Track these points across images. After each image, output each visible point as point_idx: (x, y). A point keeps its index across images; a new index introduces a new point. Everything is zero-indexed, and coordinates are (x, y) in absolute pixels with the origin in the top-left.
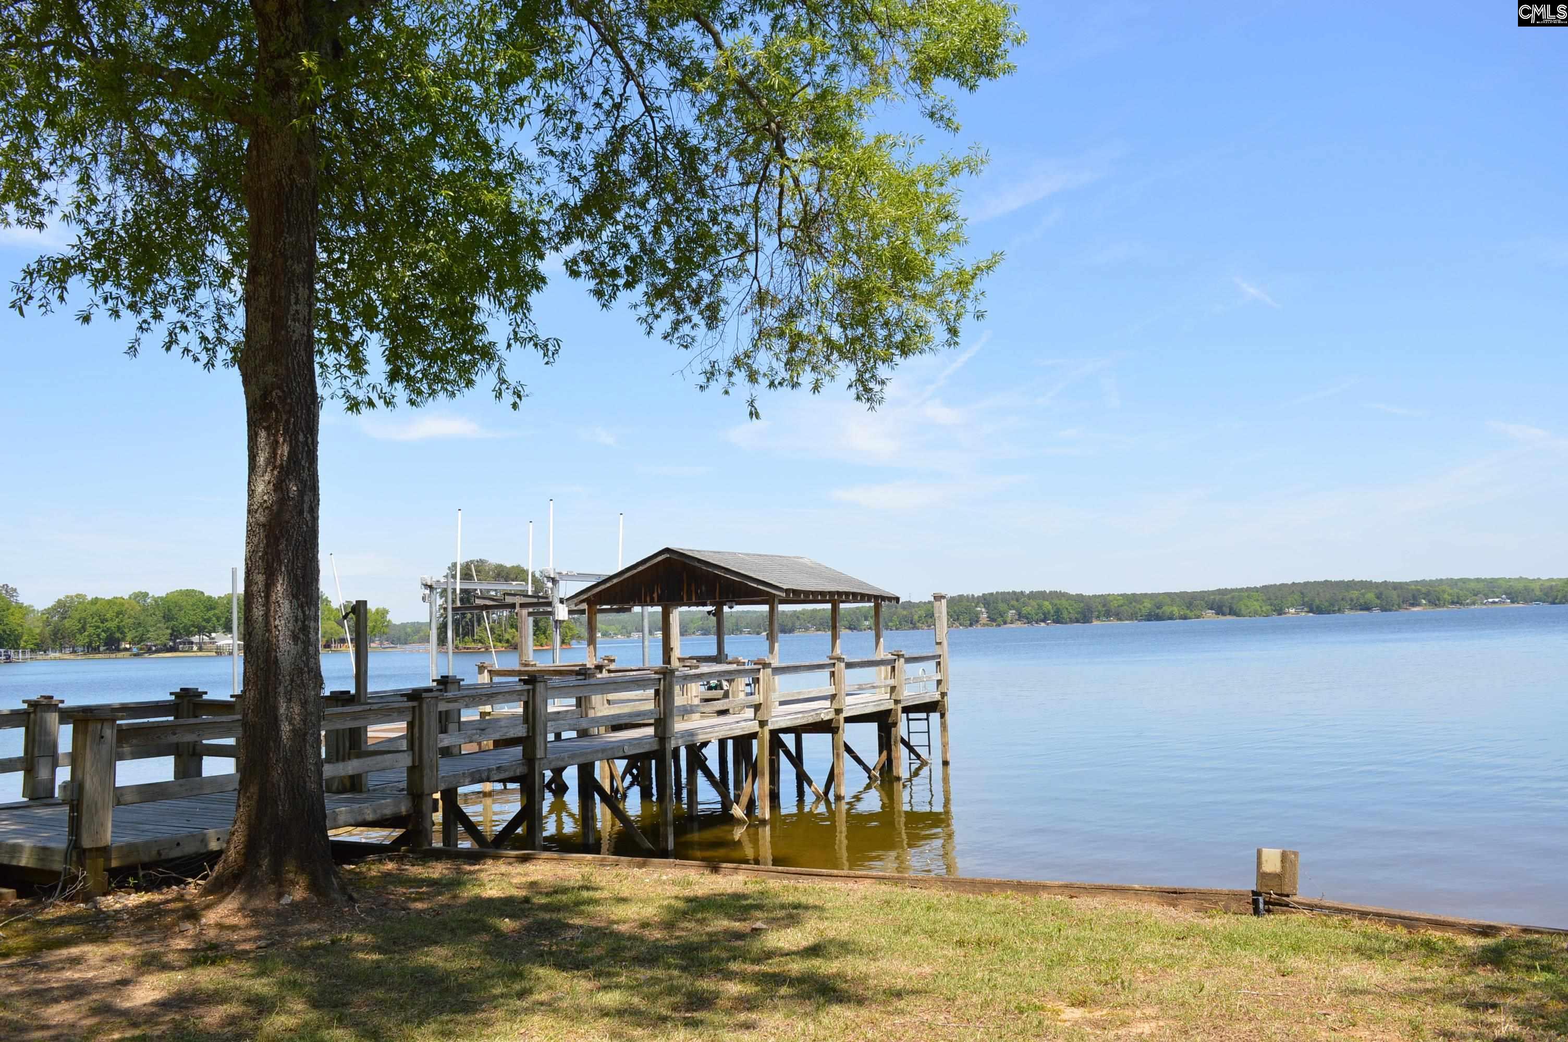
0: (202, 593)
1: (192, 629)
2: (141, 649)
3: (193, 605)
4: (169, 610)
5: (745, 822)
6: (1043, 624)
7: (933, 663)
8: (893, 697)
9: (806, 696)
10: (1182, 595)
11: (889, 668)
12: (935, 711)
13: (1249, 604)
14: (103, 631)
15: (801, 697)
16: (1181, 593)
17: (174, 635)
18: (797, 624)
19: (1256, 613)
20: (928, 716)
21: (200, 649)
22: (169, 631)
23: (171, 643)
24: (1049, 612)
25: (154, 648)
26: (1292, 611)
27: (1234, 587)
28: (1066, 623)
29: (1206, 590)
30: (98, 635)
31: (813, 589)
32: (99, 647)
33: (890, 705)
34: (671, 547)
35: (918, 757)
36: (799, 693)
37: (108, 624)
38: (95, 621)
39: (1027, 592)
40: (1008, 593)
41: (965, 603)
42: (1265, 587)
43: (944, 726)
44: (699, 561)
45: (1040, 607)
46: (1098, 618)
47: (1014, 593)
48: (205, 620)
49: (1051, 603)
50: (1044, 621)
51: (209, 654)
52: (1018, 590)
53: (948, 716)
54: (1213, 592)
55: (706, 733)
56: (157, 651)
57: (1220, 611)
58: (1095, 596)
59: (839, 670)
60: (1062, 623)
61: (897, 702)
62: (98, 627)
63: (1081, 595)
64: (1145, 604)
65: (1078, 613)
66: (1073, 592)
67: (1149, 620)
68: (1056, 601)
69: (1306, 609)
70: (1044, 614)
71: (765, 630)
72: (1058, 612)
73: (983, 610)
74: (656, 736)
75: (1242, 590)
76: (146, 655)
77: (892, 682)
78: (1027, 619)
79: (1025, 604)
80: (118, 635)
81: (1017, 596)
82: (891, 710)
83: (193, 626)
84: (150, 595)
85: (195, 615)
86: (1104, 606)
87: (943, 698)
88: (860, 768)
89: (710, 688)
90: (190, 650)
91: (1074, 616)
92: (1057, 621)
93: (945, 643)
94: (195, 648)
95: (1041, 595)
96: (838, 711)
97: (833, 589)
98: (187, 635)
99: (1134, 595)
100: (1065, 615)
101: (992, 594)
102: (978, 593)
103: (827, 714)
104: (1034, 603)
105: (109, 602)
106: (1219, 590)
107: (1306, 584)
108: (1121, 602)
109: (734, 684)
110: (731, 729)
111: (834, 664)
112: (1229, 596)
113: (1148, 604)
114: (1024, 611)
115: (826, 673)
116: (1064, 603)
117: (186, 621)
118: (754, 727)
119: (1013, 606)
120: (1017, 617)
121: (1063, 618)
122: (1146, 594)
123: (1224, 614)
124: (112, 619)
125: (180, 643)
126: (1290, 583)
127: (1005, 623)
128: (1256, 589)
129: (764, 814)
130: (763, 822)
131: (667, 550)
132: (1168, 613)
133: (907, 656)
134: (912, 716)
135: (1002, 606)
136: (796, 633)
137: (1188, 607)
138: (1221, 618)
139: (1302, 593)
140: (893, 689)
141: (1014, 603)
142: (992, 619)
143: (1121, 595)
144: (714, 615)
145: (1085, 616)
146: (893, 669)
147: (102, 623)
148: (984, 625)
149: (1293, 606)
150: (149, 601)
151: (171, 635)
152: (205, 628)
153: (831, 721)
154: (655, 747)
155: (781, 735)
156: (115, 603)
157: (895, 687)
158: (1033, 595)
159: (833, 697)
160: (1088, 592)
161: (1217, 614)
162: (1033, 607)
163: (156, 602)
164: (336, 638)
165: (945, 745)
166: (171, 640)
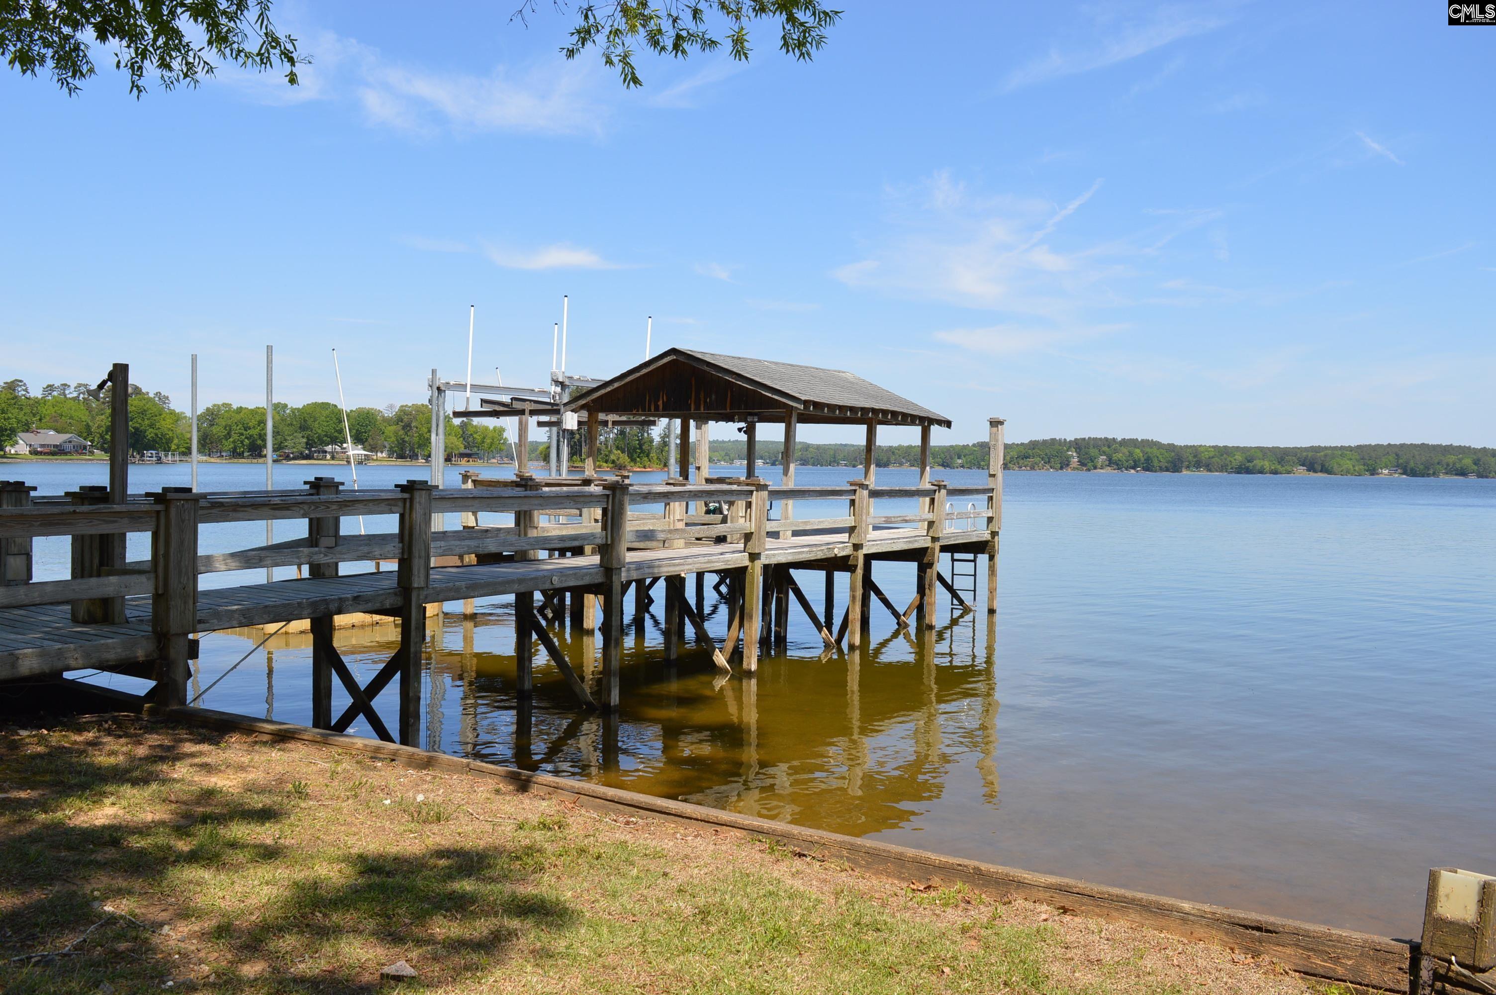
0: (336, 406)
1: (325, 438)
2: (280, 456)
3: (327, 417)
4: (305, 421)
5: (727, 672)
6: (1132, 471)
7: (985, 497)
8: (931, 534)
9: (816, 527)
10: (1274, 450)
11: (927, 499)
12: (983, 553)
13: (1342, 462)
14: (246, 438)
15: (808, 528)
16: (1273, 447)
17: (309, 444)
18: (892, 459)
19: (1348, 472)
20: (975, 557)
21: (333, 458)
22: (305, 440)
23: (307, 452)
24: (1139, 460)
25: (291, 456)
26: (1386, 472)
27: (1328, 445)
28: (1156, 471)
29: (1299, 446)
30: (242, 442)
31: (841, 404)
32: (243, 452)
33: (926, 543)
34: (677, 347)
35: (961, 602)
36: (805, 523)
37: (250, 432)
38: (239, 429)
39: (1119, 439)
40: (1101, 439)
41: (1057, 447)
42: (1359, 447)
43: (992, 570)
44: (709, 364)
45: (1131, 454)
46: (1188, 467)
47: (1106, 439)
48: (337, 431)
49: (1142, 451)
50: (1134, 468)
51: (341, 462)
52: (1110, 437)
53: (998, 558)
54: (1306, 449)
55: (674, 565)
56: (294, 458)
57: (1311, 468)
58: (1186, 447)
59: (861, 499)
60: (1152, 471)
61: (934, 539)
62: (242, 434)
63: (1173, 445)
64: (1236, 457)
65: (1168, 462)
66: (1165, 441)
67: (1238, 473)
68: (1148, 450)
69: (1399, 471)
70: (1135, 461)
71: (861, 464)
72: (1148, 459)
73: (1074, 454)
74: (601, 565)
75: (1336, 448)
76: (284, 462)
77: (930, 517)
78: (1118, 465)
79: (1116, 451)
80: (259, 442)
81: (1109, 443)
82: (927, 548)
83: (326, 436)
84: (289, 407)
85: (328, 426)
86: (1195, 456)
87: (993, 537)
88: (888, 612)
89: (708, 512)
90: (324, 458)
91: (1164, 464)
92: (1147, 469)
93: (1000, 476)
94: (328, 457)
95: (1133, 443)
96: (857, 547)
97: (867, 405)
98: (321, 444)
99: (1225, 447)
100: (1156, 463)
101: (1084, 439)
102: (1070, 437)
103: (843, 549)
104: (1125, 450)
105: (252, 410)
106: (1312, 447)
107: (1402, 446)
108: (1212, 454)
109: (734, 508)
110: (709, 562)
111: (855, 491)
112: (1322, 454)
113: (1239, 457)
114: (1116, 457)
115: (846, 499)
116: (1155, 451)
117: (319, 431)
118: (742, 560)
119: (1104, 452)
120: (1107, 463)
121: (1153, 466)
122: (1238, 447)
123: (1315, 471)
124: (254, 427)
125: (315, 452)
126: (1385, 443)
127: (1095, 468)
128: (1350, 449)
129: (749, 664)
130: (749, 674)
131: (674, 351)
132: (1258, 468)
133: (950, 487)
134: (957, 556)
135: (1093, 452)
136: (891, 468)
137: (1279, 462)
138: (1312, 475)
139: (1397, 455)
140: (931, 524)
141: (1105, 449)
142: (1082, 464)
143: (1213, 447)
144: (745, 432)
145: (1175, 466)
146: (932, 501)
147: (246, 430)
148: (1074, 469)
149: (1386, 467)
150: (288, 411)
151: (307, 443)
152: (337, 438)
153: (847, 557)
154: (599, 579)
155: (792, 571)
156: (257, 413)
157: (934, 522)
158: (1124, 443)
159: (851, 530)
160: (1180, 442)
161: (1309, 470)
162: (1123, 454)
163: (293, 412)
164: (457, 452)
165: (992, 591)
166: (306, 448)
